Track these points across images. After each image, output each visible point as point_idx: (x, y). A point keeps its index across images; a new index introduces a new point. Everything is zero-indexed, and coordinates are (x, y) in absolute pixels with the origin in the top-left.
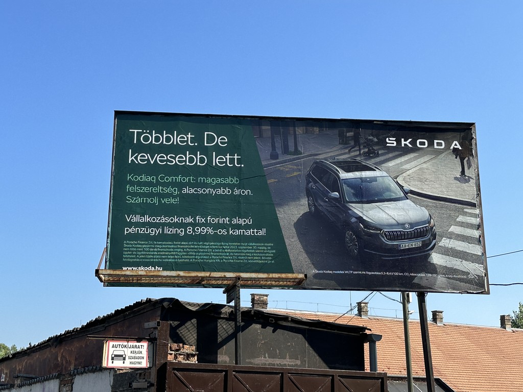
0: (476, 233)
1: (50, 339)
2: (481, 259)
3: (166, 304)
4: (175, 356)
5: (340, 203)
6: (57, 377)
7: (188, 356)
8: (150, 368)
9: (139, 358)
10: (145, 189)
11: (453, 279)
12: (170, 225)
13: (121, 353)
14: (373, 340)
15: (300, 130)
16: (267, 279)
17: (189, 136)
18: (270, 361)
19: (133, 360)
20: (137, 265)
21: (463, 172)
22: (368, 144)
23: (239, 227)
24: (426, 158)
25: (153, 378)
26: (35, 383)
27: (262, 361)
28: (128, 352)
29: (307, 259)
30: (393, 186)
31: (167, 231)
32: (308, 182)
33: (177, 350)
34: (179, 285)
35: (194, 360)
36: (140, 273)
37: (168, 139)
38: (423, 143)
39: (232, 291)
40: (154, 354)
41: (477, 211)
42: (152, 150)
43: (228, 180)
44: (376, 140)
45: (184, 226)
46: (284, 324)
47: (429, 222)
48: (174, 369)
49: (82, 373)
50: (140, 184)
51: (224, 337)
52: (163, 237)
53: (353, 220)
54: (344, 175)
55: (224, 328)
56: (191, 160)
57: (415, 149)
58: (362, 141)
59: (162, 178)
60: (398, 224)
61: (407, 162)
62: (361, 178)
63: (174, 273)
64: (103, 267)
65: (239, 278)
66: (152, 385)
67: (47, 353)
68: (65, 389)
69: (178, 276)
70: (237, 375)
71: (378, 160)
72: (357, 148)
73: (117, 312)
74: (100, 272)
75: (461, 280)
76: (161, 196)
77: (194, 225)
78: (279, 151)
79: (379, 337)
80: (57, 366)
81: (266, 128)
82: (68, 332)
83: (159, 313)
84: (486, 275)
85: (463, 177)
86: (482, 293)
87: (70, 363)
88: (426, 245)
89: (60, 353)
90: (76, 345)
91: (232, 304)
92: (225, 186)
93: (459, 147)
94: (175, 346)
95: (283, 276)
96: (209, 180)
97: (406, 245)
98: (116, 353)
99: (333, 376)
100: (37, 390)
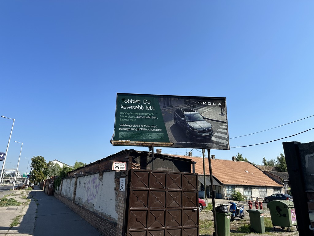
0: (226, 131)
1: (96, 161)
2: (227, 139)
3: (131, 151)
4: (134, 167)
5: (184, 121)
6: (98, 173)
7: (138, 167)
8: (126, 170)
9: (123, 167)
10: (126, 117)
11: (218, 145)
12: (133, 127)
13: (118, 166)
14: (194, 163)
15: (172, 99)
16: (162, 144)
17: (139, 101)
18: (162, 169)
19: (121, 168)
20: (123, 139)
21: (222, 113)
22: (193, 103)
23: (153, 128)
24: (211, 108)
25: (127, 174)
26: (92, 174)
27: (160, 169)
28: (120, 165)
29: (174, 138)
30: (200, 116)
31: (132, 129)
32: (175, 115)
33: (134, 165)
34: (135, 146)
35: (140, 168)
36: (124, 142)
37: (133, 102)
38: (210, 104)
39: (151, 148)
40: (128, 166)
41: (226, 124)
42: (128, 105)
43: (150, 114)
44: (195, 102)
45: (137, 128)
46: (167, 158)
47: (211, 128)
48: (133, 171)
49: (106, 172)
50: (124, 115)
51: (148, 162)
52: (131, 131)
53: (188, 127)
54: (185, 113)
55: (149, 159)
56: (139, 108)
57: (207, 105)
58: (191, 103)
59: (131, 113)
60: (202, 128)
61: (205, 109)
62: (191, 114)
63: (134, 142)
64: (112, 140)
65: (153, 144)
66: (127, 176)
67: (95, 166)
68: (101, 176)
69: (135, 143)
70: (152, 173)
71: (196, 108)
72: (190, 105)
73: (116, 153)
74: (112, 141)
75: (221, 145)
76: (130, 119)
77: (140, 128)
78: (166, 105)
79: (196, 163)
80: (98, 169)
81: (162, 99)
82: (102, 159)
83: (129, 154)
84: (229, 144)
85: (222, 114)
86: (227, 150)
87: (102, 169)
88: (210, 134)
89: (99, 166)
90: (104, 163)
91: (151, 151)
92: (149, 116)
93: (221, 105)
94: (134, 164)
95: (167, 143)
96: (145, 114)
97: (204, 134)
98: (116, 166)
99: (181, 174)
100: (92, 176)
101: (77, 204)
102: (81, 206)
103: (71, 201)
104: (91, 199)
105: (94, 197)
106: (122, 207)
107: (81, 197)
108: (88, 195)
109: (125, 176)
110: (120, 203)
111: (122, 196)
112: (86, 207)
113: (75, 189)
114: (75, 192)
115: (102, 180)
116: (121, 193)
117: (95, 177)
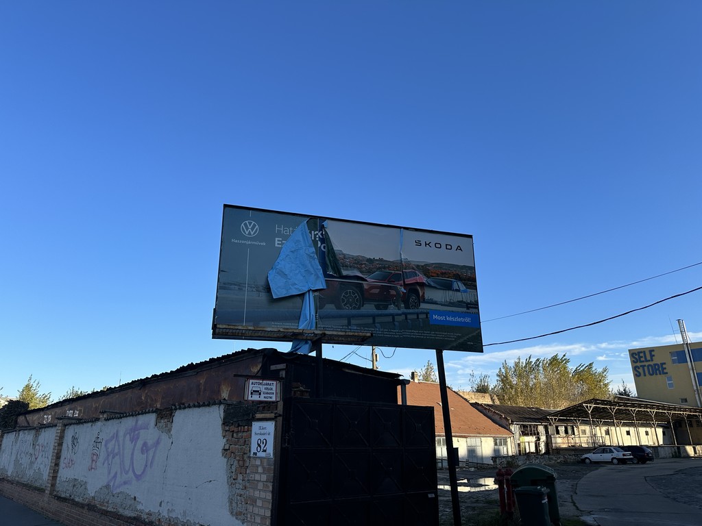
1: (134, 382)
4: (295, 392)
6: (153, 412)
8: (277, 402)
9: (267, 393)
13: (258, 389)
14: (404, 383)
25: (280, 411)
26: (126, 416)
28: (262, 388)
33: (296, 388)
35: (307, 396)
40: (281, 391)
48: (297, 403)
49: (185, 408)
68: (163, 421)
74: (218, 326)
79: (408, 382)
80: (141, 403)
82: (154, 376)
86: (478, 351)
87: (156, 401)
89: (144, 393)
98: (254, 389)
100: (129, 422)
101: (64, 500)
102: (82, 504)
103: (41, 490)
104: (125, 483)
105: (138, 477)
106: (264, 500)
107: (81, 478)
108: (109, 473)
109: (272, 415)
110: (255, 489)
111: (260, 470)
112: (101, 505)
113: (58, 456)
114: (57, 465)
115: (170, 430)
116: (258, 462)
117: (140, 422)
